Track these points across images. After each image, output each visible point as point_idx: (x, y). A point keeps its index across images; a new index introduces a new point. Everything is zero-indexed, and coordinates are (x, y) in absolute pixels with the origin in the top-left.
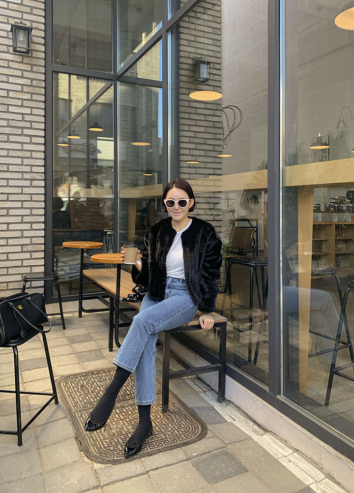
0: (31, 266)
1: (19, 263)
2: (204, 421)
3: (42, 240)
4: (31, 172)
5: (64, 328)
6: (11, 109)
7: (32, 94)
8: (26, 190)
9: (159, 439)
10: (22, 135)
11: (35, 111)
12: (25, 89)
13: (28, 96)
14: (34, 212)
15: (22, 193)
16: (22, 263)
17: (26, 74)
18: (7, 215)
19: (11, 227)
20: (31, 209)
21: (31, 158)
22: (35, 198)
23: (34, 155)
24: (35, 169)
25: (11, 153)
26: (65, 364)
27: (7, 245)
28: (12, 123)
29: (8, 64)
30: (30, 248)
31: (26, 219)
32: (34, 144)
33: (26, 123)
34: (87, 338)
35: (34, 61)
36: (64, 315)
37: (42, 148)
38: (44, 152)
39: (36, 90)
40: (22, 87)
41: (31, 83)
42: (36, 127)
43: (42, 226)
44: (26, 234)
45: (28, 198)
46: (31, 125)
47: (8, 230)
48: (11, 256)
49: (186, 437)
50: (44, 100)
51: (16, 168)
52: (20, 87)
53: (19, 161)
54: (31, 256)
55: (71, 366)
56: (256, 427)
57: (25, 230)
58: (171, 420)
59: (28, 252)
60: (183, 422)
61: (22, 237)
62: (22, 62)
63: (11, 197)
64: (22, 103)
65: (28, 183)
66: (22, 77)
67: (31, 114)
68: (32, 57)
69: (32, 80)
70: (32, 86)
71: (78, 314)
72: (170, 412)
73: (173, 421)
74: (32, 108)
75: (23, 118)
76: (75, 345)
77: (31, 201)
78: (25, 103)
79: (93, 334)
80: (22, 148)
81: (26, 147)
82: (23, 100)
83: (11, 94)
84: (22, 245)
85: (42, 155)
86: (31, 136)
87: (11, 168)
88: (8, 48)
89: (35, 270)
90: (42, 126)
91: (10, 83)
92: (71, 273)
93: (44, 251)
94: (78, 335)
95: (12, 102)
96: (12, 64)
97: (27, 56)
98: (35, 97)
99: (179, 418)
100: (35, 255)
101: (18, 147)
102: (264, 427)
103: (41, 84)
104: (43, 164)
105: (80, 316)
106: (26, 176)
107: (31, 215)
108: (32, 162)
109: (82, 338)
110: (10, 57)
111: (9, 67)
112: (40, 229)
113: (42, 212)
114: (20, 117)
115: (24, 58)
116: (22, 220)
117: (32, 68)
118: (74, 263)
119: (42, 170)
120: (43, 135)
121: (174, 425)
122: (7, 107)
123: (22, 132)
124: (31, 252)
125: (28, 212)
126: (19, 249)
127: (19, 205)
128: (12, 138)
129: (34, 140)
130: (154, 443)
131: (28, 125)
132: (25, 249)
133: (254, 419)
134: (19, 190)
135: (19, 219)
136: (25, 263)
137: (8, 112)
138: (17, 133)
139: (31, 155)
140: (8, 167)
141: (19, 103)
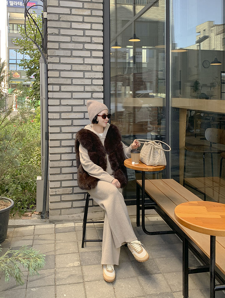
4: (92, 85)
6: (74, 25)
7: (92, 9)
10: (83, 49)
11: (95, 26)
12: (86, 6)
13: (88, 12)
15: (84, 105)
18: (72, 125)
21: (91, 71)
23: (95, 68)
24: (95, 82)
25: (75, 67)
27: (72, 153)
28: (75, 39)
32: (94, 57)
33: (87, 38)
37: (101, 61)
38: (103, 65)
39: (96, 6)
40: (83, 4)
42: (96, 41)
46: (91, 40)
47: (72, 139)
50: (102, 15)
51: (79, 82)
52: (81, 4)
53: (81, 75)
63: (75, 109)
64: (83, 19)
65: (89, 95)
67: (91, 29)
70: (91, 2)
74: (91, 23)
75: (84, 33)
78: (87, 19)
80: (84, 62)
81: (87, 61)
82: (84, 16)
83: (74, 11)
85: (101, 68)
86: (91, 50)
87: (75, 82)
90: (101, 40)
95: (75, 18)
98: (94, 13)
101: (80, 61)
104: (102, 77)
106: (88, 88)
108: (92, 75)
114: (81, 33)
119: (101, 82)
120: (102, 49)
122: (70, 23)
123: (84, 46)
127: (81, 115)
128: (75, 53)
129: (95, 54)
131: (88, 40)
134: (82, 102)
137: (71, 28)
138: (79, 48)
139: (92, 68)
140: (72, 81)
141: (80, 19)
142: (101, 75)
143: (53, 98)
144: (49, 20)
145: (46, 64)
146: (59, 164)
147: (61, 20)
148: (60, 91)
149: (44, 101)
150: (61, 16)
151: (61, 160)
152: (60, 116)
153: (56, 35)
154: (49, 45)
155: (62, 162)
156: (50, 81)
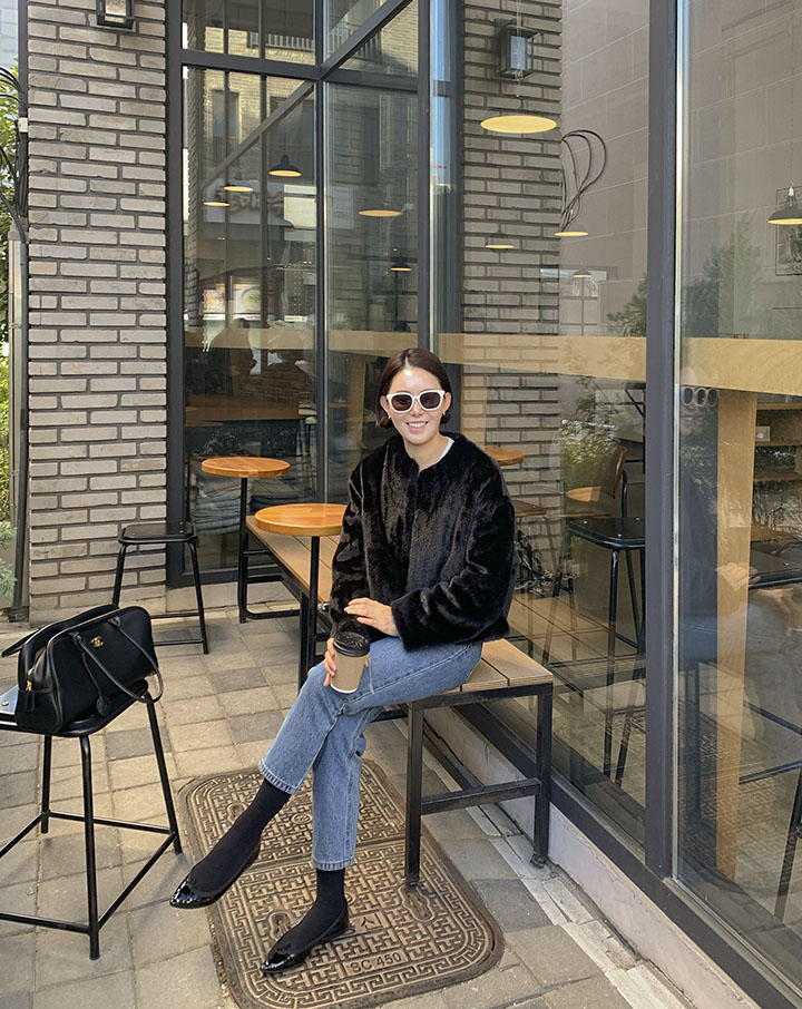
0: (139, 505)
1: (112, 498)
2: (498, 920)
3: (162, 448)
4: (138, 294)
5: (206, 652)
6: (95, 154)
7: (138, 118)
8: (127, 336)
9: (395, 963)
10: (117, 211)
11: (145, 158)
12: (125, 108)
13: (129, 124)
14: (146, 383)
15: (118, 343)
16: (120, 499)
17: (126, 74)
18: (88, 391)
19: (96, 417)
20: (138, 376)
21: (137, 262)
22: (145, 352)
23: (144, 256)
24: (146, 288)
25: (95, 253)
26: (204, 745)
27: (87, 458)
28: (97, 186)
29: (88, 53)
30: (136, 464)
31: (127, 400)
32: (145, 230)
33: (126, 184)
34: (255, 680)
35: (143, 45)
36: (207, 615)
37: (161, 240)
38: (164, 249)
39: (147, 110)
40: (117, 104)
41: (137, 93)
42: (147, 193)
43: (162, 415)
44: (127, 433)
45: (130, 352)
46: (137, 189)
47: (88, 424)
48: (96, 483)
49: (453, 963)
50: (164, 132)
51: (106, 287)
52: (113, 102)
53: (110, 270)
54: (138, 482)
55: (215, 752)
56: (615, 943)
57: (124, 424)
58: (423, 913)
59: (132, 472)
60: (450, 921)
61: (119, 440)
62: (116, 48)
63: (96, 352)
64: (118, 139)
65: (130, 319)
66: (117, 81)
67: (137, 164)
68: (137, 34)
69: (138, 86)
70: (138, 100)
71: (237, 613)
72: (422, 891)
73: (428, 915)
74: (137, 150)
75: (120, 173)
76: (226, 697)
77: (138, 359)
78: (125, 140)
79: (267, 670)
80: (118, 242)
81: (126, 238)
82: (119, 132)
83: (94, 121)
84: (118, 459)
85: (161, 256)
86: (136, 214)
87: (95, 286)
88: (86, 16)
89: (146, 513)
90: (161, 191)
91: (93, 95)
93: (165, 471)
94: (234, 671)
95: (96, 137)
96: (96, 54)
97: (129, 34)
98: (145, 126)
99: (442, 909)
100: (147, 480)
101: (109, 238)
102: (634, 947)
103: (157, 96)
104: (164, 276)
106: (127, 303)
107: (138, 390)
108: (138, 272)
109: (244, 680)
110: (91, 36)
111: (89, 60)
112: (156, 423)
113: (162, 383)
114: (112, 172)
115: (121, 37)
116: (119, 401)
117: (138, 60)
118: (231, 494)
119: (161, 289)
120: (163, 211)
121: (430, 928)
122: (84, 149)
123: (118, 204)
124: (138, 473)
125: (131, 384)
126: (112, 466)
127: (111, 368)
128: (96, 219)
129: (145, 222)
130: (381, 974)
131: (130, 188)
132: (125, 466)
133: (612, 921)
134: (111, 336)
135: (112, 400)
136: (127, 498)
137: (87, 160)
138: (108, 208)
139: (137, 257)
140: (88, 285)
141: (111, 139)
142: (160, 273)
143: (40, 327)
144: (33, 140)
145: (26, 243)
146: (54, 484)
147: (62, 139)
148: (58, 309)
149: (19, 333)
150: (62, 130)
151: (59, 476)
152: (59, 368)
153: (50, 174)
154: (33, 199)
155: (62, 481)
156: (34, 284)
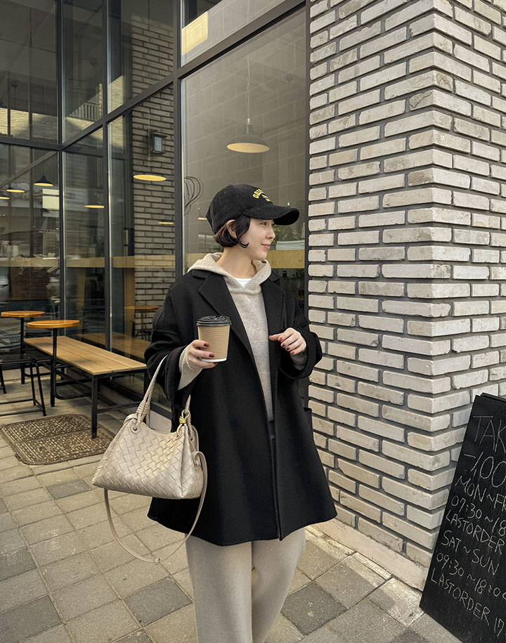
36: (5, 383)
71: (20, 381)
92: (11, 343)
105: (23, 382)
118: (15, 332)
